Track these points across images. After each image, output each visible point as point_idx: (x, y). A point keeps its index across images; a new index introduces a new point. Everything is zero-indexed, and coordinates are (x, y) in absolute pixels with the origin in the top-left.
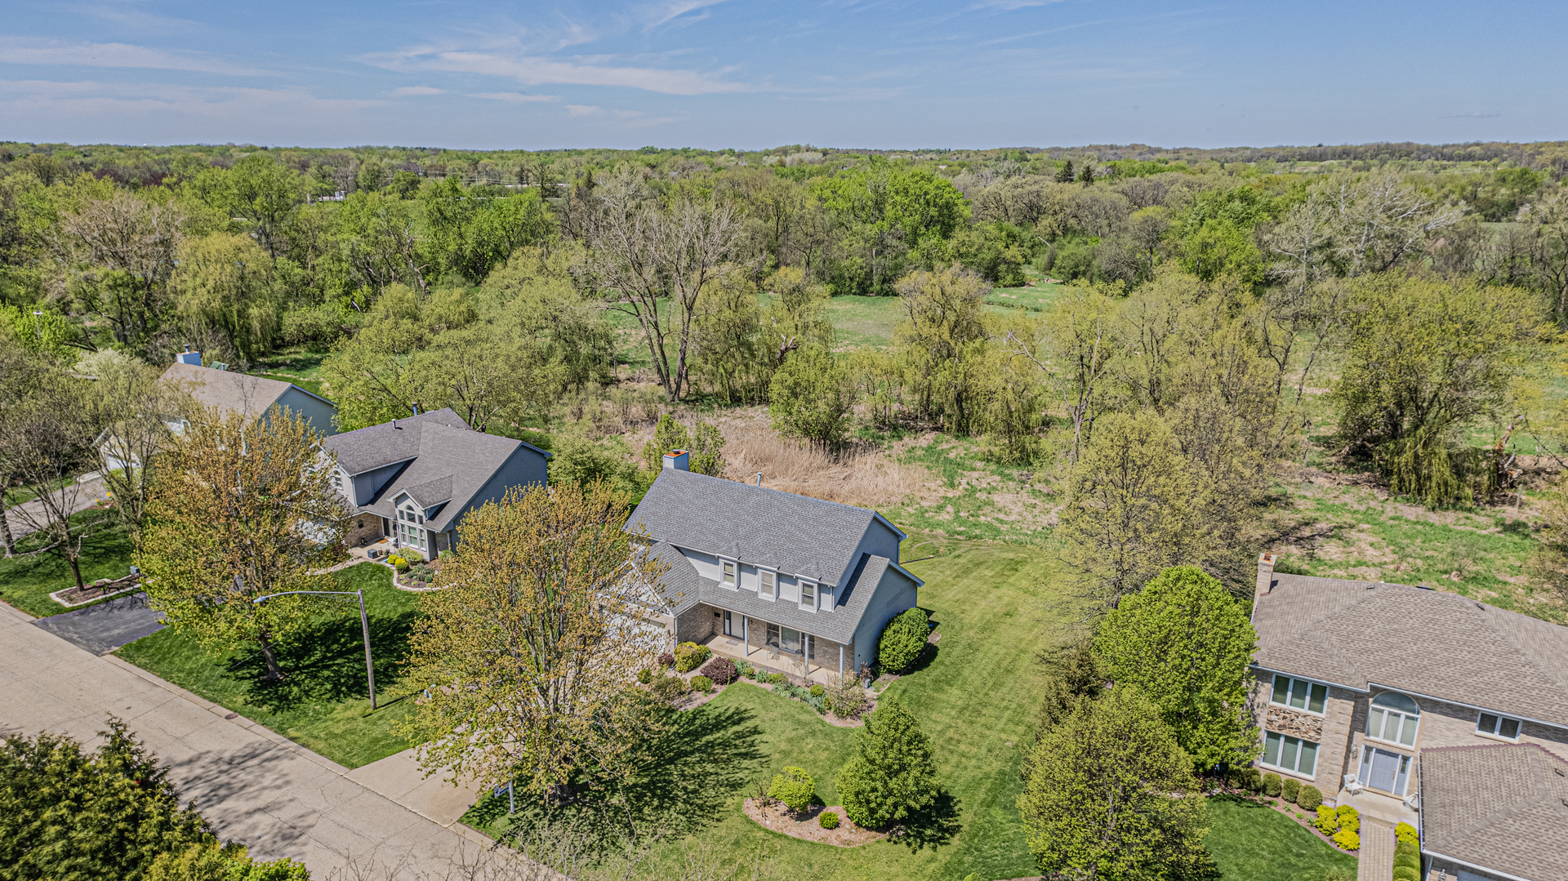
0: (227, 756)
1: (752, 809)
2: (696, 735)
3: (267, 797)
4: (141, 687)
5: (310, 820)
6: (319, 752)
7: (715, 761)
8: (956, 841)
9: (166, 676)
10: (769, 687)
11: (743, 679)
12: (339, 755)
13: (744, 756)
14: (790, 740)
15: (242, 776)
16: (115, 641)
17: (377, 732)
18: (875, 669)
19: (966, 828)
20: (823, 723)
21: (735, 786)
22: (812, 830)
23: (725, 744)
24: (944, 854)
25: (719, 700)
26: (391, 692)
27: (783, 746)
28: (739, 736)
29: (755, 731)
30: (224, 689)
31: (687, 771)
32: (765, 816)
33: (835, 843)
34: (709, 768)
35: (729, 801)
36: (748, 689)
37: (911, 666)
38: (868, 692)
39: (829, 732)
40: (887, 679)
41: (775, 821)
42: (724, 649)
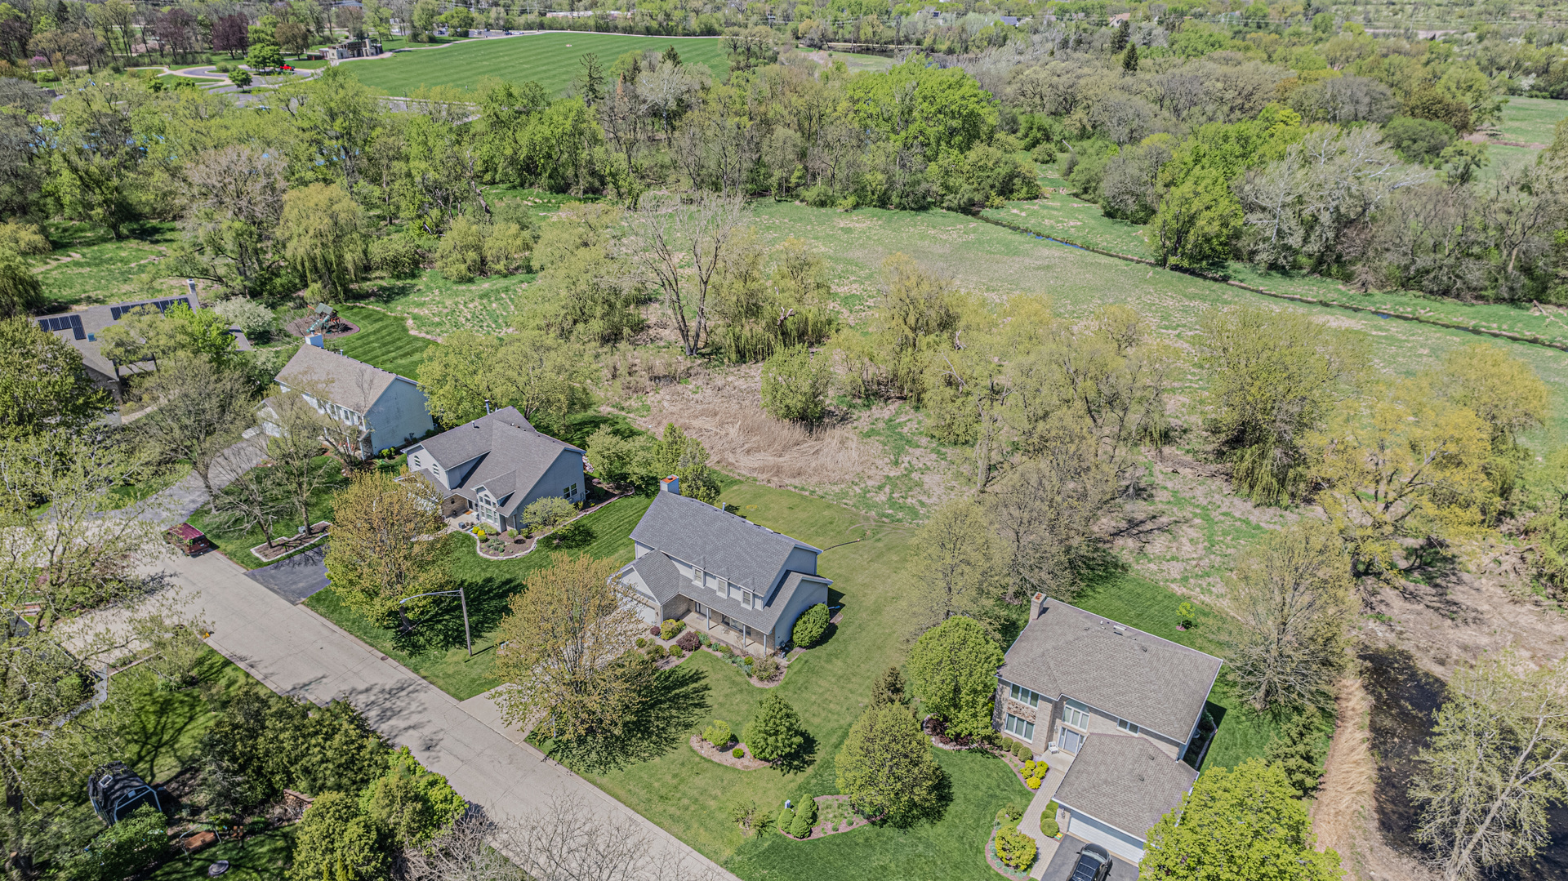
0: (387, 688)
1: (695, 743)
2: (668, 689)
3: (415, 719)
4: (325, 632)
5: (441, 735)
6: (440, 687)
7: (678, 709)
8: (810, 770)
9: (338, 623)
10: (719, 654)
11: (704, 648)
12: (452, 690)
13: (696, 705)
14: (726, 696)
15: (399, 703)
16: (301, 594)
17: (474, 675)
18: (787, 647)
19: (818, 761)
20: (749, 684)
21: (687, 726)
22: (728, 758)
23: (686, 696)
24: (801, 777)
25: (685, 663)
26: (480, 644)
27: (721, 699)
28: (696, 691)
29: (706, 688)
30: (376, 637)
31: (661, 714)
32: (702, 747)
33: (739, 767)
34: (674, 712)
35: (683, 736)
36: (707, 655)
37: (815, 643)
38: (782, 661)
39: (751, 691)
40: (797, 652)
41: (707, 751)
42: (694, 623)
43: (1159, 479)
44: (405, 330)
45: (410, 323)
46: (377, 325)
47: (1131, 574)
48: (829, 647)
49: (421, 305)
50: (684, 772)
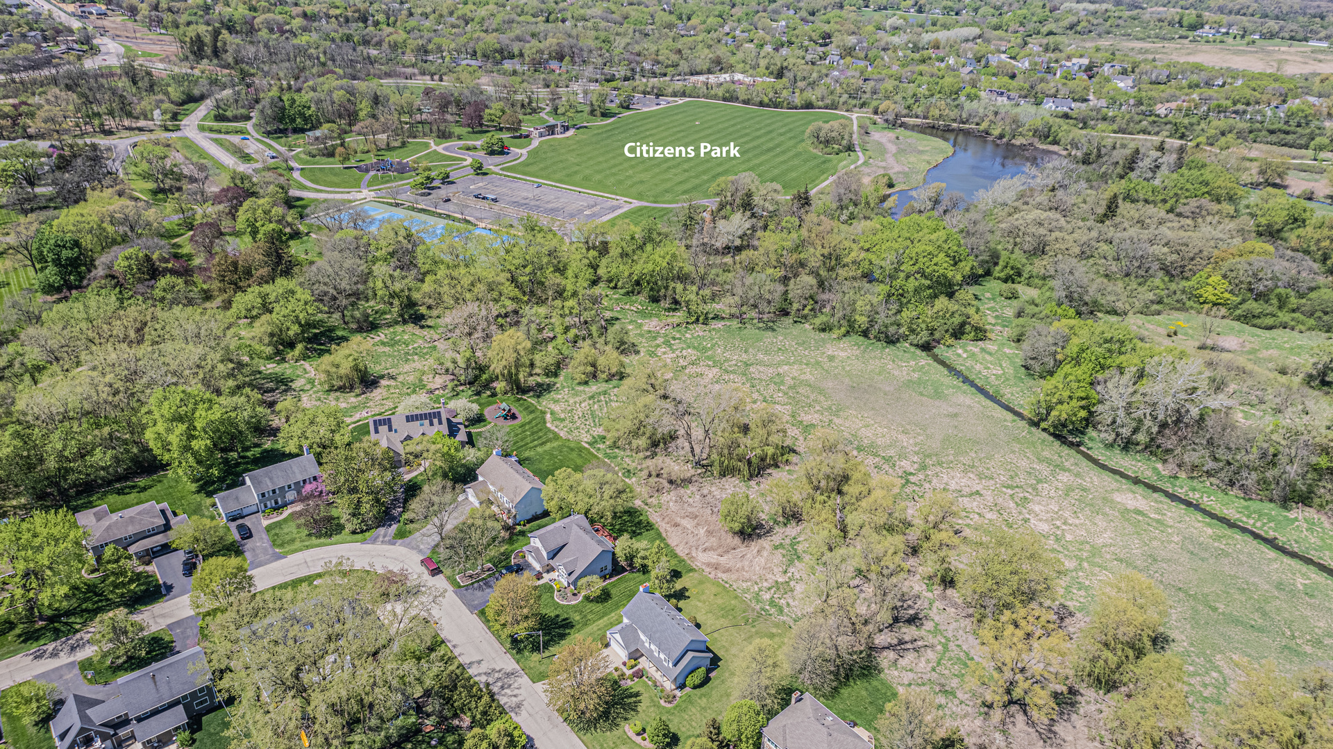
0: (506, 671)
1: (627, 728)
2: (623, 697)
3: (516, 692)
4: (484, 633)
6: (528, 675)
7: (625, 709)
9: (489, 628)
10: (650, 683)
11: (644, 678)
12: (531, 676)
13: (632, 709)
14: (647, 707)
16: (475, 607)
17: (541, 670)
18: (682, 686)
20: (659, 702)
21: (626, 719)
22: (638, 739)
23: (630, 703)
25: (634, 685)
26: (547, 654)
27: (644, 708)
28: (635, 702)
29: (640, 701)
31: (616, 710)
32: (629, 731)
33: (642, 745)
34: (622, 710)
35: (622, 724)
36: (645, 683)
37: (695, 687)
38: (678, 693)
39: (659, 706)
40: (687, 690)
41: (631, 734)
42: (643, 663)
43: (933, 613)
44: (545, 422)
45: (548, 416)
46: (531, 417)
47: (882, 675)
48: (703, 690)
49: (556, 401)
50: (618, 742)
